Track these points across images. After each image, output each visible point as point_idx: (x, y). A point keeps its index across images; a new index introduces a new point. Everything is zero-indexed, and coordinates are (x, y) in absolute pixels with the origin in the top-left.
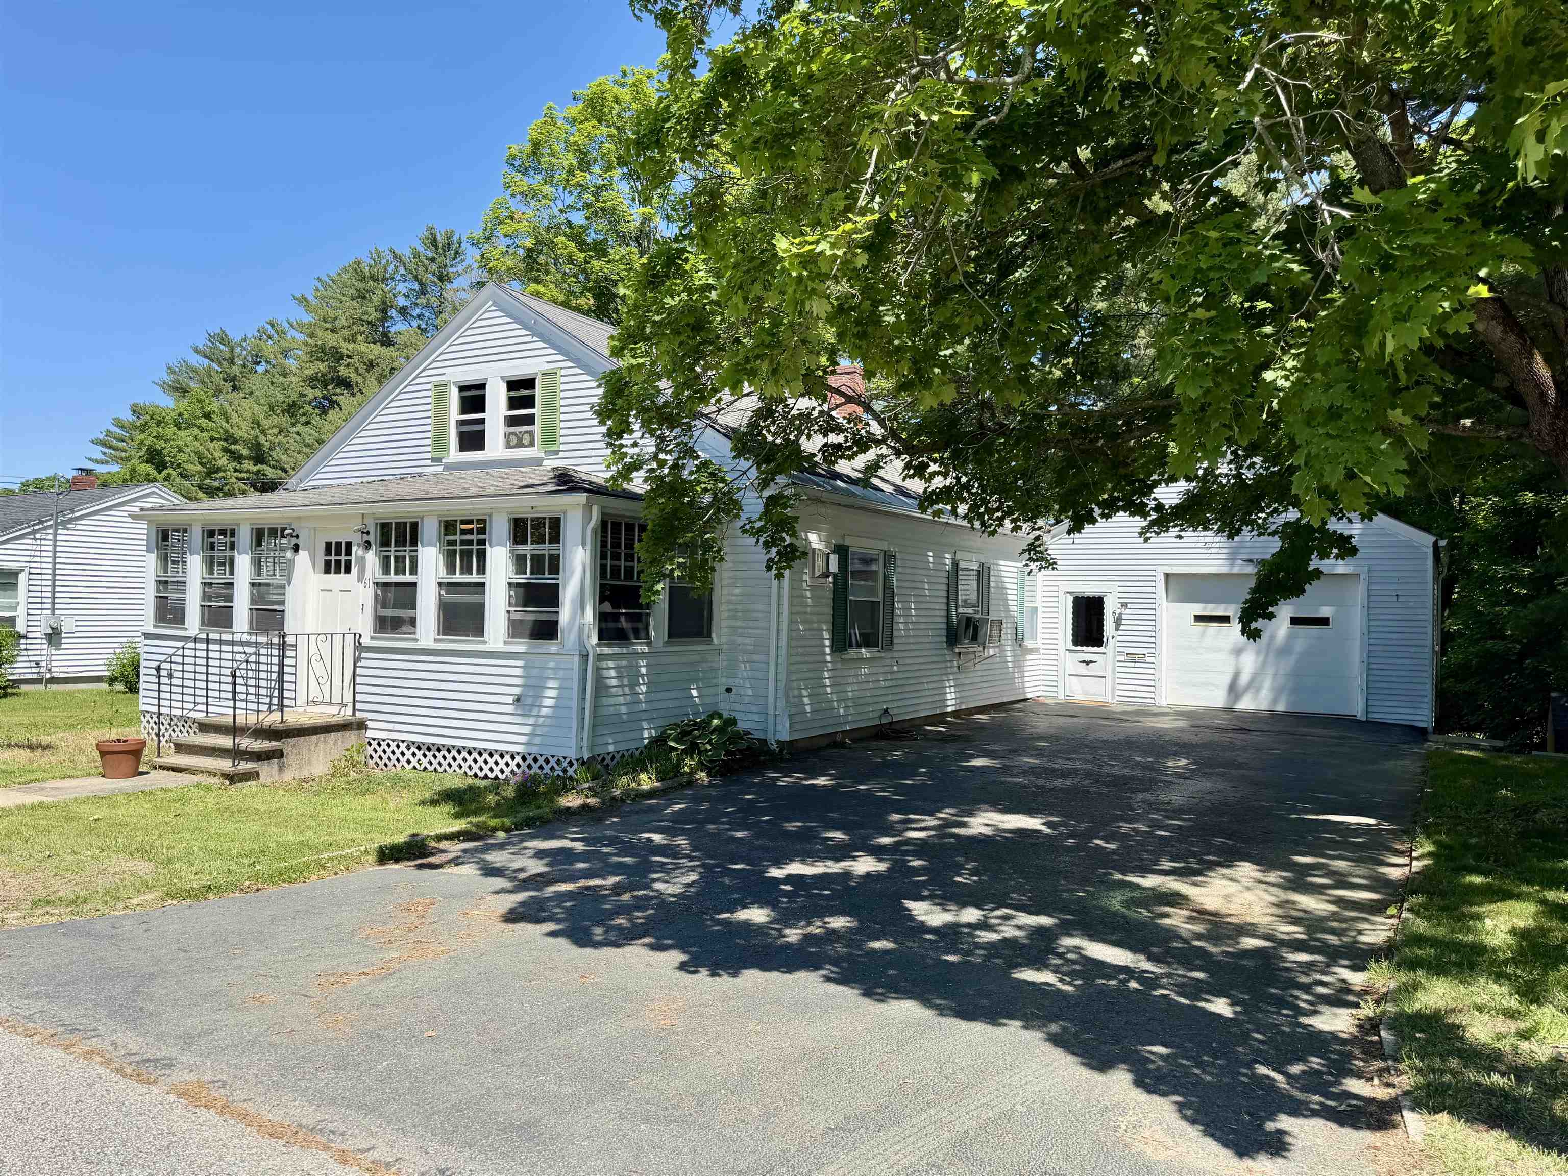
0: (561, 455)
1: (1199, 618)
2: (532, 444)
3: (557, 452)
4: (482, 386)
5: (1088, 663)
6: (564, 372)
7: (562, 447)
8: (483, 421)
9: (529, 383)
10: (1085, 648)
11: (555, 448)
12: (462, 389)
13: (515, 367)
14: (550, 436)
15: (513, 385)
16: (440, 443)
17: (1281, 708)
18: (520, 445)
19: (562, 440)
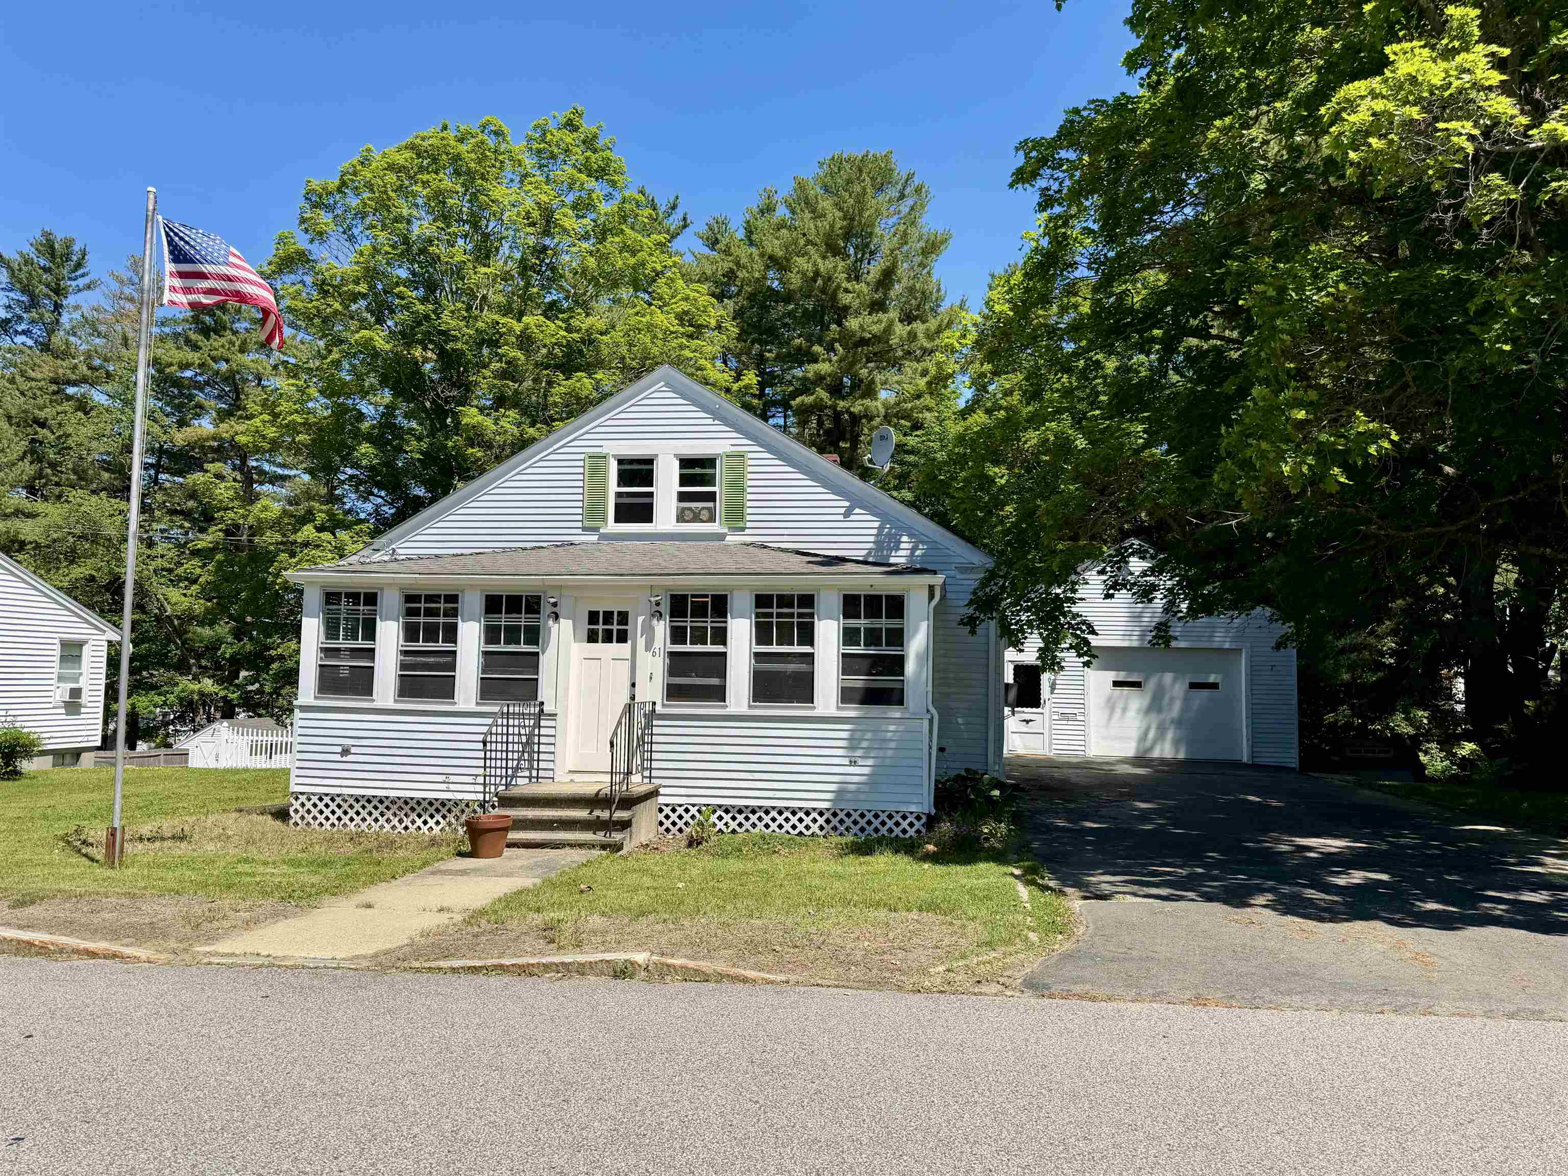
0: (747, 531)
1: (1116, 684)
2: (712, 519)
3: (743, 529)
4: (650, 462)
5: (1027, 722)
6: (750, 455)
7: (749, 525)
8: (651, 495)
9: (710, 462)
10: (1025, 709)
11: (741, 525)
12: (620, 462)
13: (692, 447)
14: (736, 515)
15: (686, 463)
16: (594, 511)
17: (1181, 756)
18: (696, 518)
19: (748, 518)
